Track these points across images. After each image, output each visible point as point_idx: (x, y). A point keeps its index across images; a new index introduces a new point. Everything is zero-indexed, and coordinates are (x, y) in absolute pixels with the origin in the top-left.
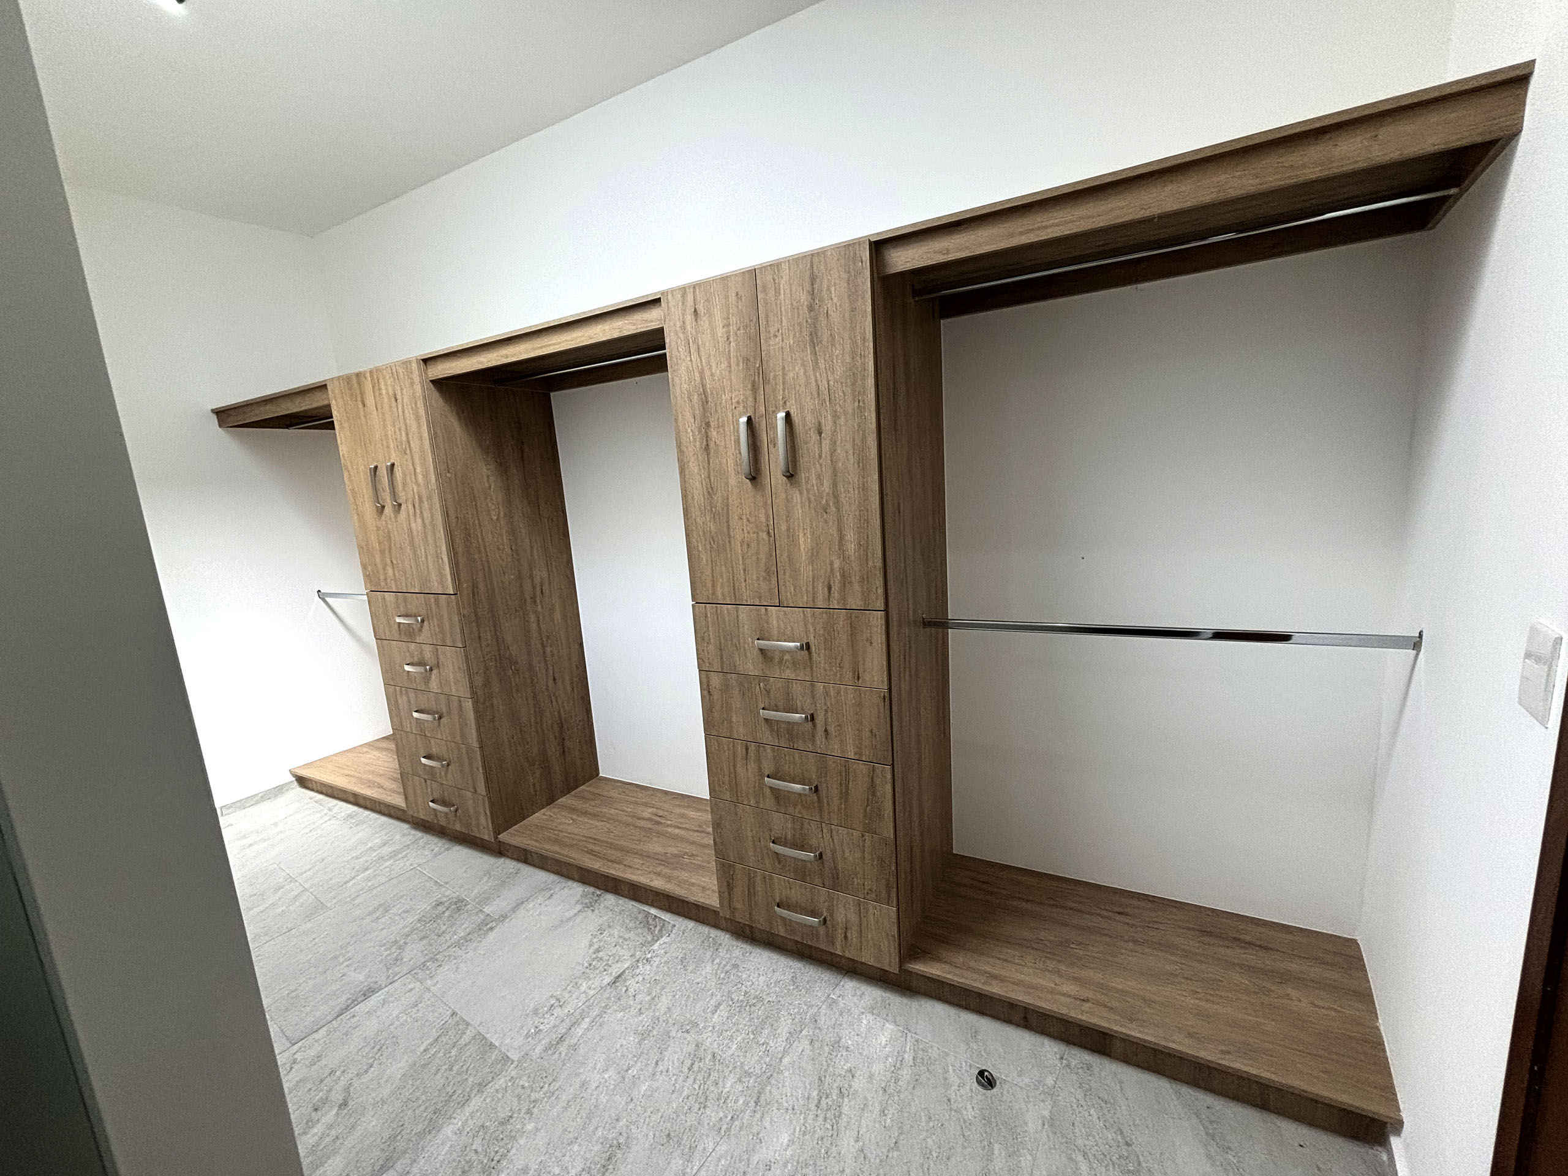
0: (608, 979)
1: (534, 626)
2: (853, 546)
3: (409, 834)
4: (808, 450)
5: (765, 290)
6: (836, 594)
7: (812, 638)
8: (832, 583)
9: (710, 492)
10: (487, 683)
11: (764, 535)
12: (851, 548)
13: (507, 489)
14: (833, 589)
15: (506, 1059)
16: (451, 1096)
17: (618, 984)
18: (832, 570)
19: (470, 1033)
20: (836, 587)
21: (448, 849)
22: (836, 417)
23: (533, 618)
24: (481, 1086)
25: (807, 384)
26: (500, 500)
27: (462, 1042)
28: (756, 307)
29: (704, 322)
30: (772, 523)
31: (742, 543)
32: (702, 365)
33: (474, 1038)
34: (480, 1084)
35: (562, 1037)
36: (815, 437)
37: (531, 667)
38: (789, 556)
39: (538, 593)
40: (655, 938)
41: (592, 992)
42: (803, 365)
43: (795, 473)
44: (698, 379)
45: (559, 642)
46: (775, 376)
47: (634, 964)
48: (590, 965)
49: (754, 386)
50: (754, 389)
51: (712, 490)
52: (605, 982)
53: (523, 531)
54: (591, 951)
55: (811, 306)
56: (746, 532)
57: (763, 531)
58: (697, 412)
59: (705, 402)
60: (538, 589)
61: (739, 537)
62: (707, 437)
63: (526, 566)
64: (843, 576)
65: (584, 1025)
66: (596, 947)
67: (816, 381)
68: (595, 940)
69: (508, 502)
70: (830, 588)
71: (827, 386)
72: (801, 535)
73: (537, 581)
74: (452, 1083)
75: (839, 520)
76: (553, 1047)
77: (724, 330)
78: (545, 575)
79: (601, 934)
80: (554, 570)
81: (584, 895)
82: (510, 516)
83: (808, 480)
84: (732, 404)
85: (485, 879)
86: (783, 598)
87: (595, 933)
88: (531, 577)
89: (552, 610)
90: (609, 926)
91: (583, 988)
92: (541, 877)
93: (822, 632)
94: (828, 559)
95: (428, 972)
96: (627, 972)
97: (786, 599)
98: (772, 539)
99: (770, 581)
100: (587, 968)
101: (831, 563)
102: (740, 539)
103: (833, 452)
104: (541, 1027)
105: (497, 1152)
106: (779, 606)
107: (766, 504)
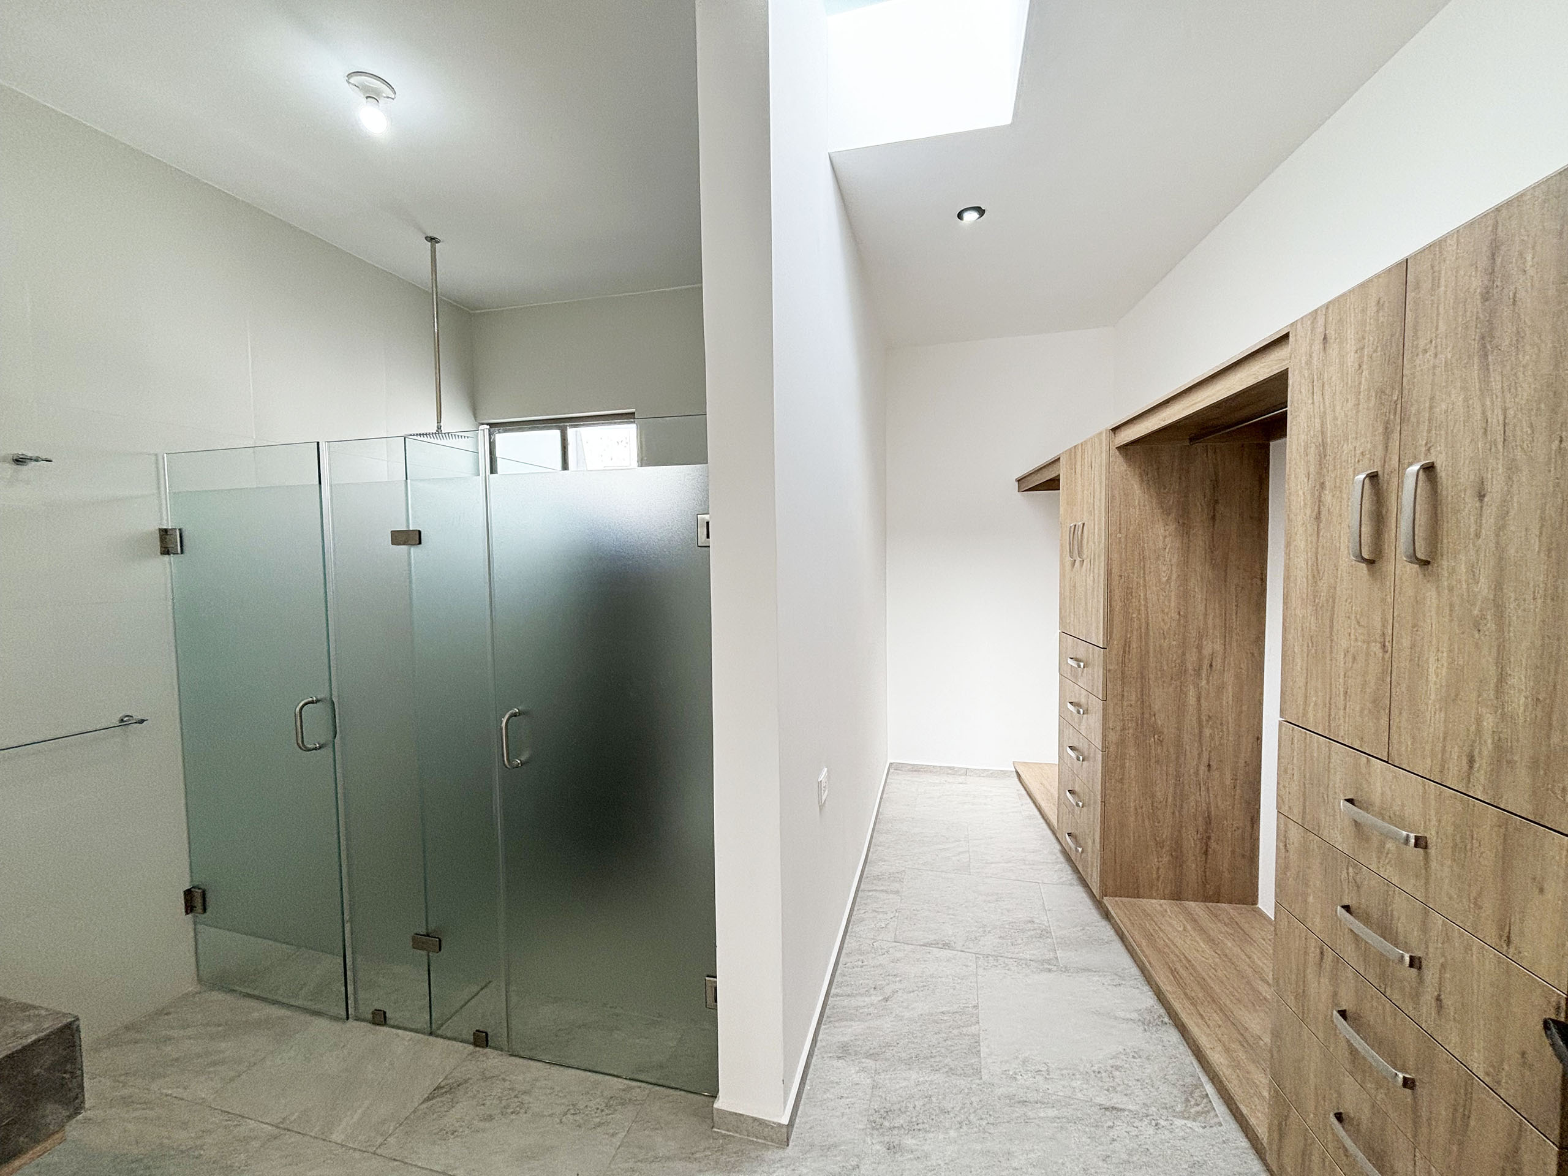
0: (1102, 1100)
1: (1192, 700)
2: (1523, 699)
3: (1055, 855)
4: (1458, 522)
5: (1417, 287)
6: (1481, 776)
7: (1433, 833)
8: (1476, 753)
9: (1315, 576)
10: (1122, 742)
11: (1376, 648)
12: (1519, 701)
13: (1186, 551)
14: (1477, 765)
15: (978, 1072)
16: (931, 1057)
17: (1108, 1113)
18: (1479, 731)
19: (973, 1029)
20: (1482, 764)
21: (1071, 885)
22: (1512, 468)
23: (1192, 692)
24: (951, 1071)
25: (1468, 417)
26: (1174, 560)
27: (964, 1030)
28: (1401, 315)
29: (1334, 351)
30: (1390, 632)
31: (1347, 652)
32: (1324, 407)
33: (973, 1035)
34: (951, 1069)
35: (1026, 1101)
36: (1470, 502)
37: (1179, 744)
38: (1409, 688)
39: (1206, 666)
40: (1186, 1115)
41: (1079, 1095)
42: (1465, 389)
43: (1433, 559)
44: (1318, 426)
45: (1225, 727)
46: (1419, 412)
47: (1141, 1114)
48: (1099, 1072)
49: (1386, 428)
50: (1387, 432)
51: (1319, 573)
52: (1098, 1100)
53: (1199, 595)
54: (1111, 1062)
55: (1488, 292)
56: (1353, 637)
57: (1376, 642)
58: (1312, 469)
59: (1322, 456)
60: (1206, 663)
61: (1344, 643)
62: (1320, 501)
63: (1194, 633)
64: (1498, 746)
65: (1052, 1113)
66: (1118, 1063)
67: (1484, 412)
68: (1123, 1057)
69: (1185, 563)
70: (1471, 761)
71: (1501, 418)
72: (1432, 659)
73: (1207, 652)
74: (938, 1049)
75: (1501, 649)
76: (1013, 1100)
77: (1356, 356)
78: (1218, 647)
79: (1134, 1057)
80: (1234, 644)
81: (1150, 1011)
82: (1184, 580)
83: (1453, 571)
84: (1355, 456)
85: (1079, 929)
86: (1393, 753)
87: (1128, 1050)
88: (1199, 648)
89: (1221, 688)
90: (1148, 1058)
91: (1076, 1084)
92: (1125, 961)
93: (1450, 830)
94: (1473, 712)
95: (986, 964)
96: (1127, 1113)
97: (1400, 755)
98: (1388, 655)
99: (1378, 719)
100: (1094, 1072)
101: (1479, 720)
102: (1344, 646)
103: (1501, 528)
104: (1019, 1077)
105: (923, 1123)
106: (1387, 762)
107: (1384, 600)
